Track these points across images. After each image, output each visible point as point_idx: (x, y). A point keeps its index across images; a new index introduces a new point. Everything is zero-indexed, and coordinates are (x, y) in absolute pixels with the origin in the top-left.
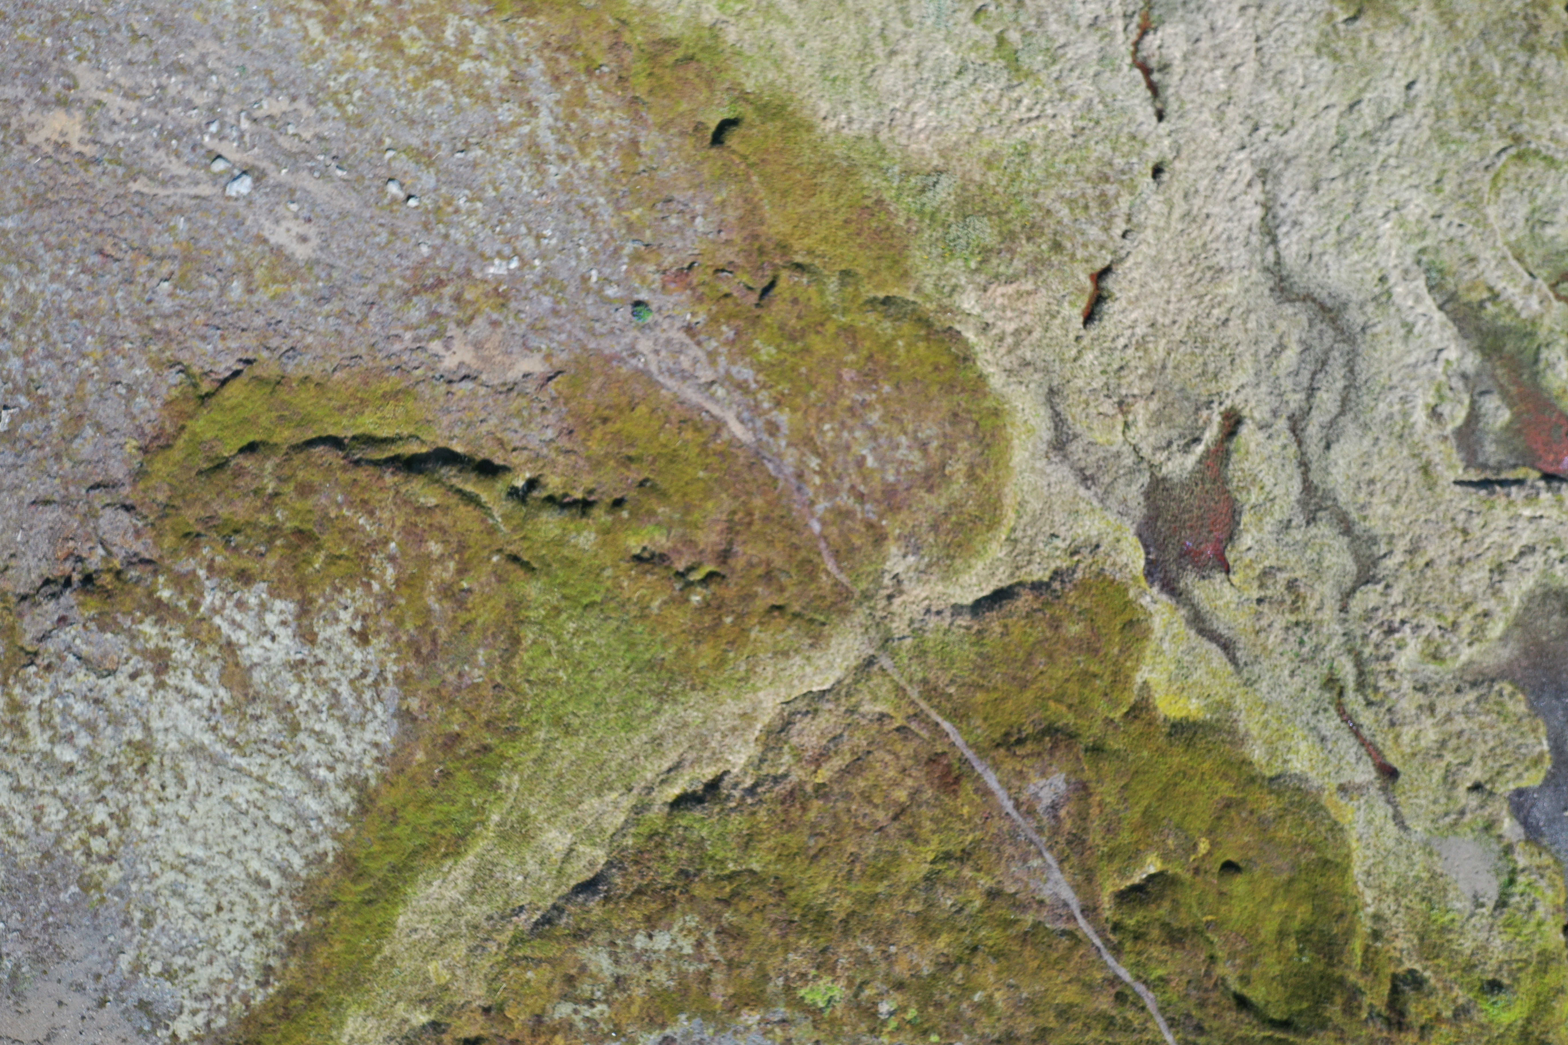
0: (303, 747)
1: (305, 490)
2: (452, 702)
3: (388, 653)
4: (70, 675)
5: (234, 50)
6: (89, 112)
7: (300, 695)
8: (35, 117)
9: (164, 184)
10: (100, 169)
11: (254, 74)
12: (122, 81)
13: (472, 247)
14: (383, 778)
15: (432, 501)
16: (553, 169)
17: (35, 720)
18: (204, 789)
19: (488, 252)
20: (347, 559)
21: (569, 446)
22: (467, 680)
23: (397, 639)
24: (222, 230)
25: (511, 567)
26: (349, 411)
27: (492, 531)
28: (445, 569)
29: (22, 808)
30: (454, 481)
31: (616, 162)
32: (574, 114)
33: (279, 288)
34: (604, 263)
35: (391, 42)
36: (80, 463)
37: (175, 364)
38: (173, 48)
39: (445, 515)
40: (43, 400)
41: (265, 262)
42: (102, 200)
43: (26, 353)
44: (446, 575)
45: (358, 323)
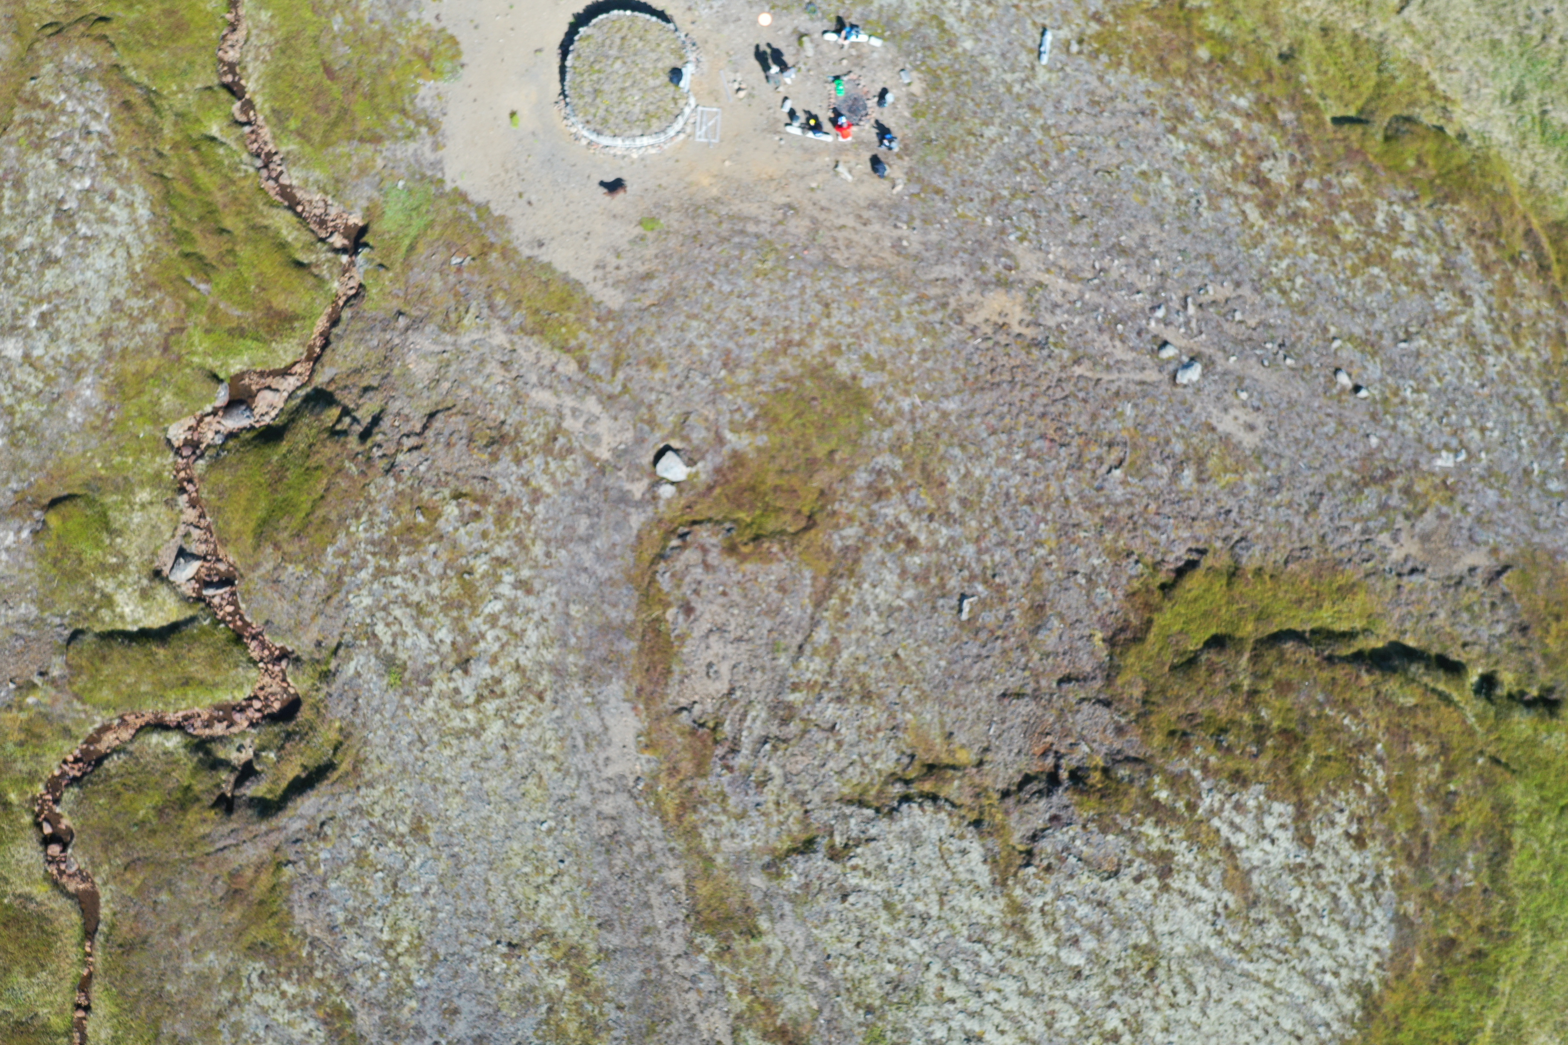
0: (1307, 952)
1: (1283, 687)
2: (1445, 906)
3: (1384, 857)
4: (1071, 876)
5: (1175, 232)
6: (1030, 293)
7: (1301, 899)
8: (976, 296)
9: (1108, 368)
10: (1045, 352)
11: (1196, 258)
12: (1062, 262)
13: (1419, 440)
14: (1385, 983)
15: (1411, 701)
16: (1491, 360)
17: (1039, 922)
18: (1215, 995)
19: (1435, 444)
20: (1336, 760)
21: (1523, 642)
22: (1458, 885)
23: (1392, 843)
24: (1170, 418)
25: (1498, 770)
26: (1306, 604)
27: (1470, 732)
28: (1431, 771)
29: (1034, 1013)
30: (1426, 679)
31: (1547, 353)
32: (1505, 304)
33: (1230, 477)
34: (1542, 457)
35: (1326, 227)
36: (1048, 655)
37: (1129, 554)
38: (1113, 230)
39: (1427, 716)
40: (1000, 589)
41: (1215, 451)
42: (1044, 384)
43: (978, 540)
44: (1433, 777)
45: (1307, 514)
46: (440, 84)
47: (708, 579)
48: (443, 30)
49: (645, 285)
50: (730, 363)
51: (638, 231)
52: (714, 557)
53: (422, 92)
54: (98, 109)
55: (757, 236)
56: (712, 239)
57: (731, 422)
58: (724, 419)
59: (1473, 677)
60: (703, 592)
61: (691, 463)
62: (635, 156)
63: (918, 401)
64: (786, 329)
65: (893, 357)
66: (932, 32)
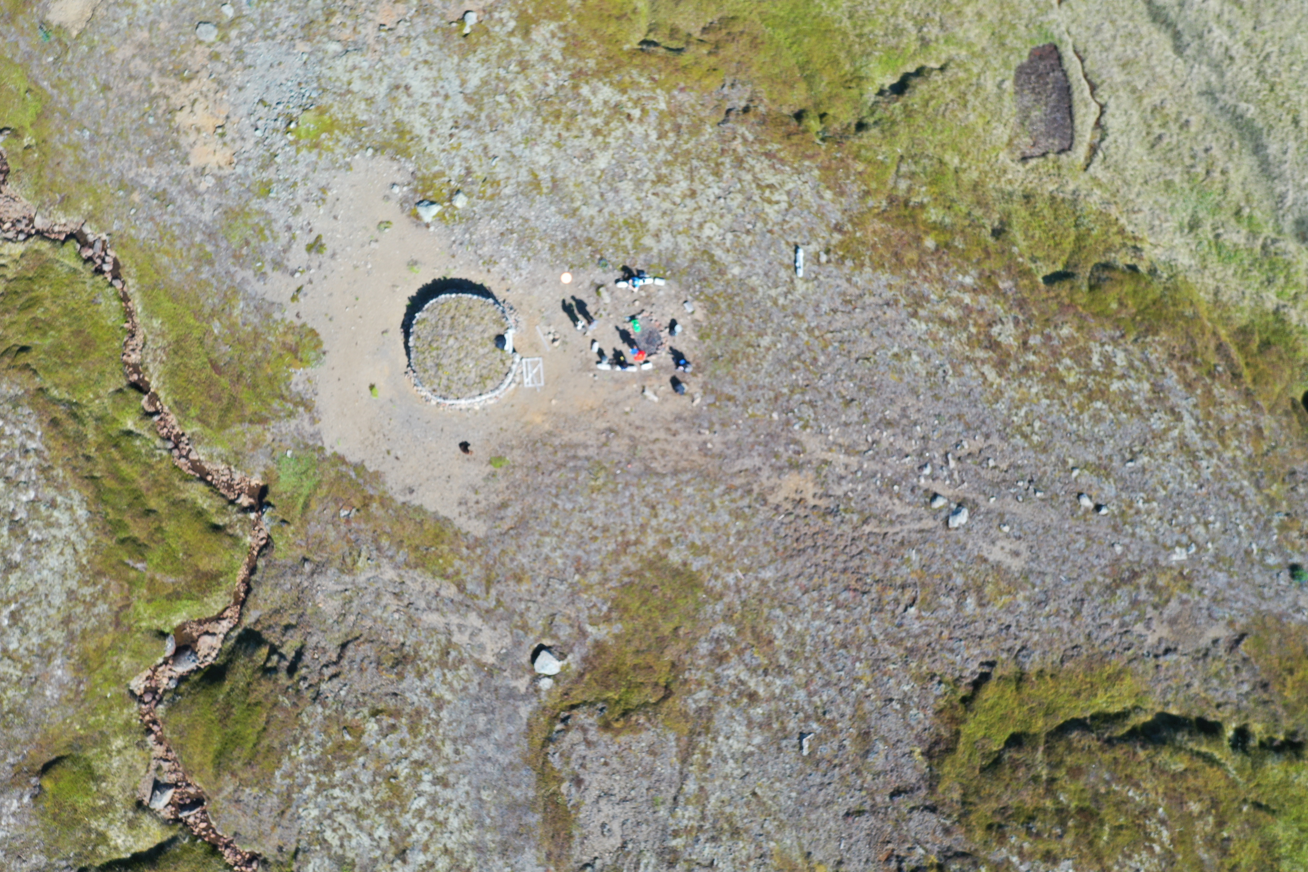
1: (1075, 772)
5: (929, 400)
6: (818, 471)
8: (774, 480)
9: (891, 523)
10: (838, 519)
11: (950, 419)
12: (840, 440)
13: (1156, 541)
15: (1181, 767)
16: (1204, 464)
19: (1169, 543)
20: (1127, 828)
21: (1265, 696)
24: (949, 556)
25: (1261, 814)
26: (1084, 695)
27: (1234, 785)
28: (1206, 824)
30: (1191, 745)
31: (1249, 449)
32: (1209, 413)
33: (1005, 599)
34: (1259, 537)
35: (1053, 374)
36: (878, 774)
37: (933, 676)
38: (878, 406)
39: (1196, 778)
40: (831, 724)
41: (990, 579)
42: (841, 544)
43: (807, 684)
44: (1208, 829)
45: (1073, 618)
46: (309, 370)
47: (590, 753)
48: (304, 325)
49: (502, 513)
50: (581, 568)
51: (489, 469)
52: (593, 735)
53: (294, 379)
54: (31, 429)
55: (588, 459)
56: (551, 467)
57: (590, 617)
58: (584, 615)
59: (1229, 732)
60: (589, 765)
61: (562, 656)
62: (477, 408)
63: (740, 574)
64: (623, 532)
65: (714, 541)
66: (705, 266)
